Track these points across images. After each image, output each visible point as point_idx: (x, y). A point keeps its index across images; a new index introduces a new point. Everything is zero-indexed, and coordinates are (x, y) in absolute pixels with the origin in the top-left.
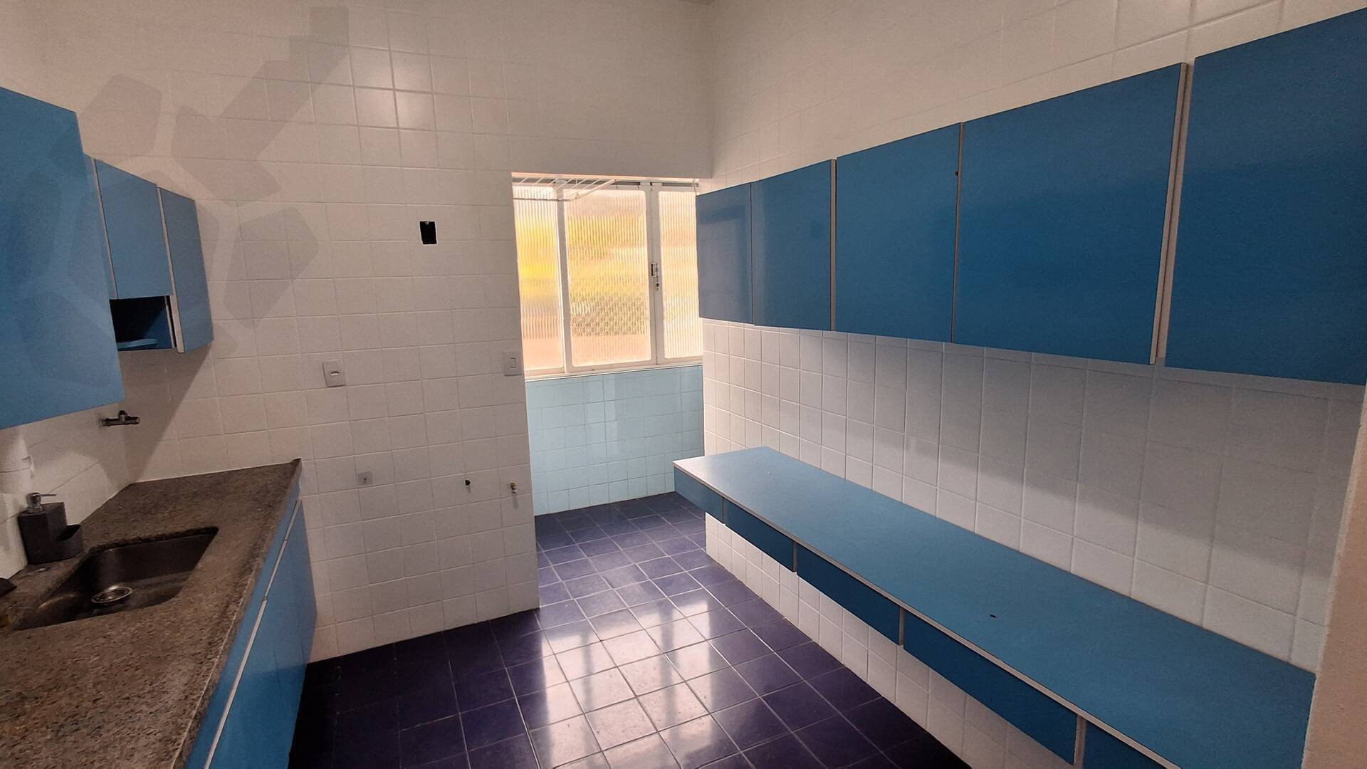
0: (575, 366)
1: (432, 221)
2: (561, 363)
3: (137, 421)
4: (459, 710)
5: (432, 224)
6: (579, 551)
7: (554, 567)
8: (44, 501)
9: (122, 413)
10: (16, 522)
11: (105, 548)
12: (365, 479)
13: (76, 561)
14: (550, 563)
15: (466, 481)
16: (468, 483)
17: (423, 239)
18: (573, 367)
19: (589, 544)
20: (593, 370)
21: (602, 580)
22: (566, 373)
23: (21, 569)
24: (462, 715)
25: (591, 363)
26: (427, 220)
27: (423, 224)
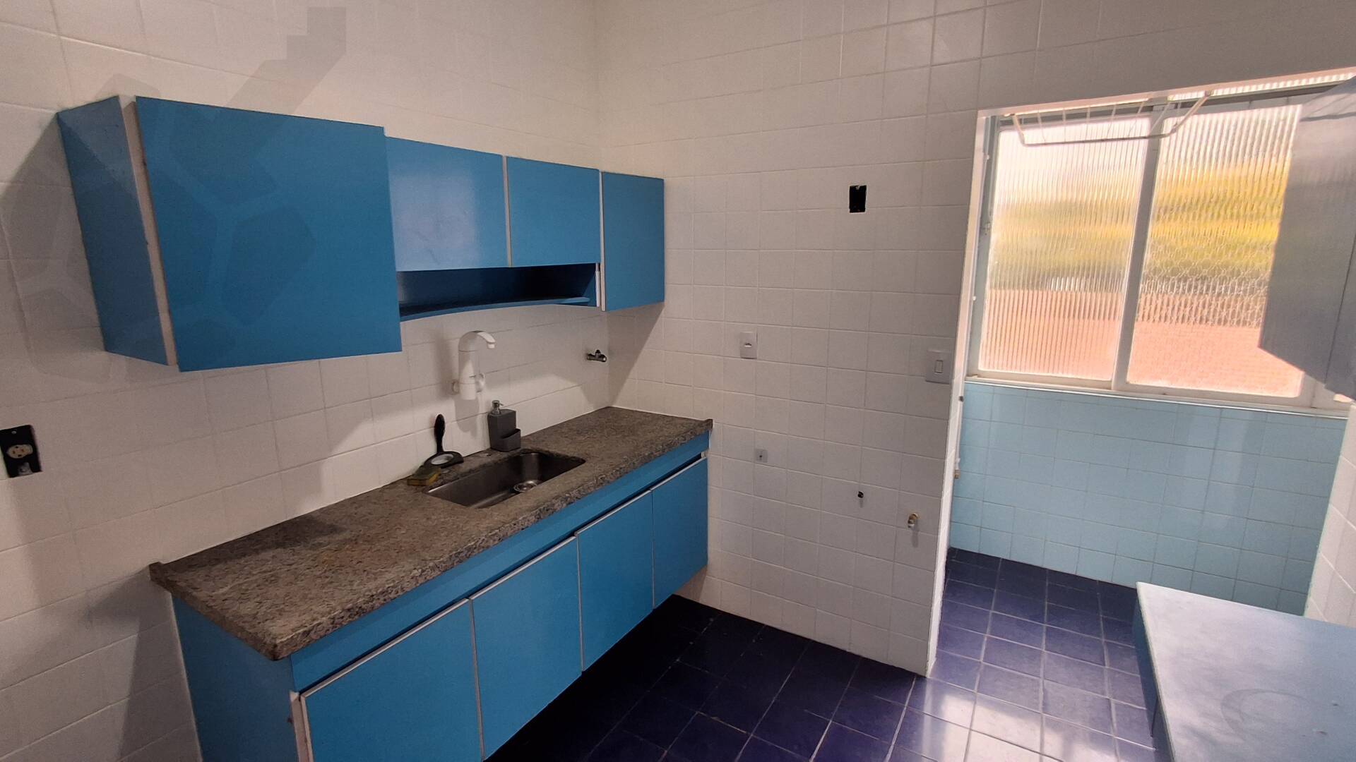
0: (1132, 382)
1: (863, 185)
2: (1109, 375)
3: (604, 359)
4: (754, 731)
5: (864, 188)
6: (1041, 636)
7: (988, 638)
8: (501, 407)
9: (598, 352)
10: (486, 418)
11: (532, 451)
12: (761, 456)
13: (505, 455)
14: (988, 630)
15: (860, 493)
16: (861, 495)
17: (850, 207)
18: (1127, 383)
19: (1063, 634)
20: (1164, 394)
21: (1037, 691)
22: (1113, 391)
23: (483, 449)
24: (753, 738)
25: (1162, 383)
26: (858, 183)
27: (853, 189)
